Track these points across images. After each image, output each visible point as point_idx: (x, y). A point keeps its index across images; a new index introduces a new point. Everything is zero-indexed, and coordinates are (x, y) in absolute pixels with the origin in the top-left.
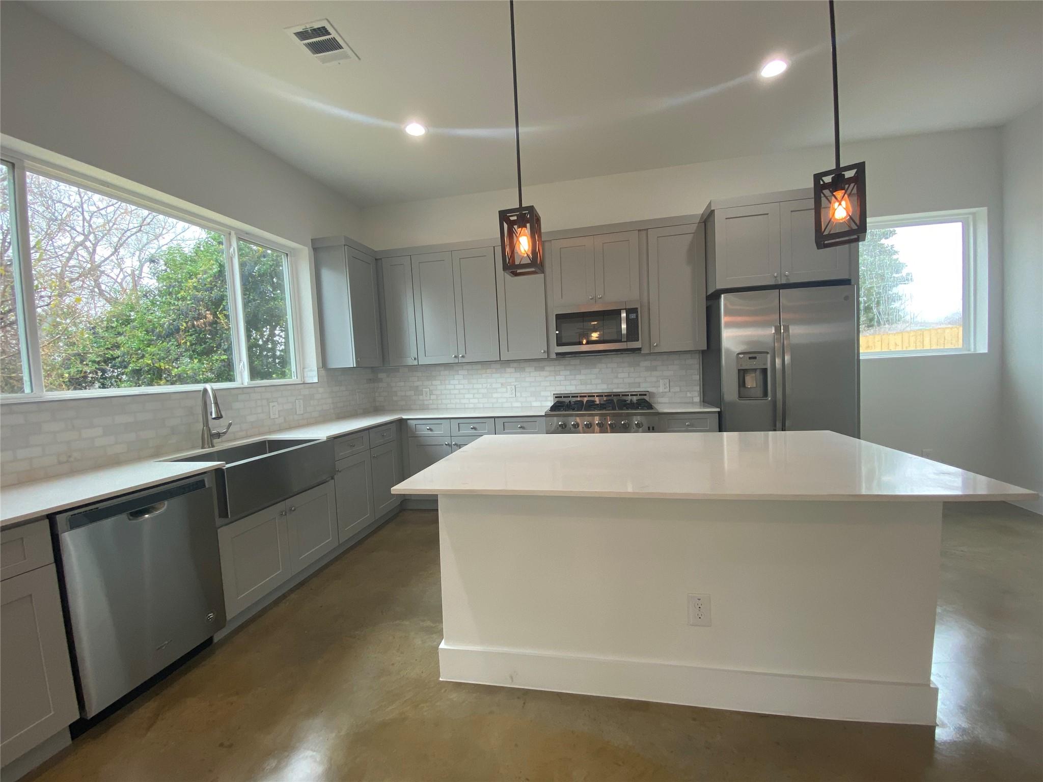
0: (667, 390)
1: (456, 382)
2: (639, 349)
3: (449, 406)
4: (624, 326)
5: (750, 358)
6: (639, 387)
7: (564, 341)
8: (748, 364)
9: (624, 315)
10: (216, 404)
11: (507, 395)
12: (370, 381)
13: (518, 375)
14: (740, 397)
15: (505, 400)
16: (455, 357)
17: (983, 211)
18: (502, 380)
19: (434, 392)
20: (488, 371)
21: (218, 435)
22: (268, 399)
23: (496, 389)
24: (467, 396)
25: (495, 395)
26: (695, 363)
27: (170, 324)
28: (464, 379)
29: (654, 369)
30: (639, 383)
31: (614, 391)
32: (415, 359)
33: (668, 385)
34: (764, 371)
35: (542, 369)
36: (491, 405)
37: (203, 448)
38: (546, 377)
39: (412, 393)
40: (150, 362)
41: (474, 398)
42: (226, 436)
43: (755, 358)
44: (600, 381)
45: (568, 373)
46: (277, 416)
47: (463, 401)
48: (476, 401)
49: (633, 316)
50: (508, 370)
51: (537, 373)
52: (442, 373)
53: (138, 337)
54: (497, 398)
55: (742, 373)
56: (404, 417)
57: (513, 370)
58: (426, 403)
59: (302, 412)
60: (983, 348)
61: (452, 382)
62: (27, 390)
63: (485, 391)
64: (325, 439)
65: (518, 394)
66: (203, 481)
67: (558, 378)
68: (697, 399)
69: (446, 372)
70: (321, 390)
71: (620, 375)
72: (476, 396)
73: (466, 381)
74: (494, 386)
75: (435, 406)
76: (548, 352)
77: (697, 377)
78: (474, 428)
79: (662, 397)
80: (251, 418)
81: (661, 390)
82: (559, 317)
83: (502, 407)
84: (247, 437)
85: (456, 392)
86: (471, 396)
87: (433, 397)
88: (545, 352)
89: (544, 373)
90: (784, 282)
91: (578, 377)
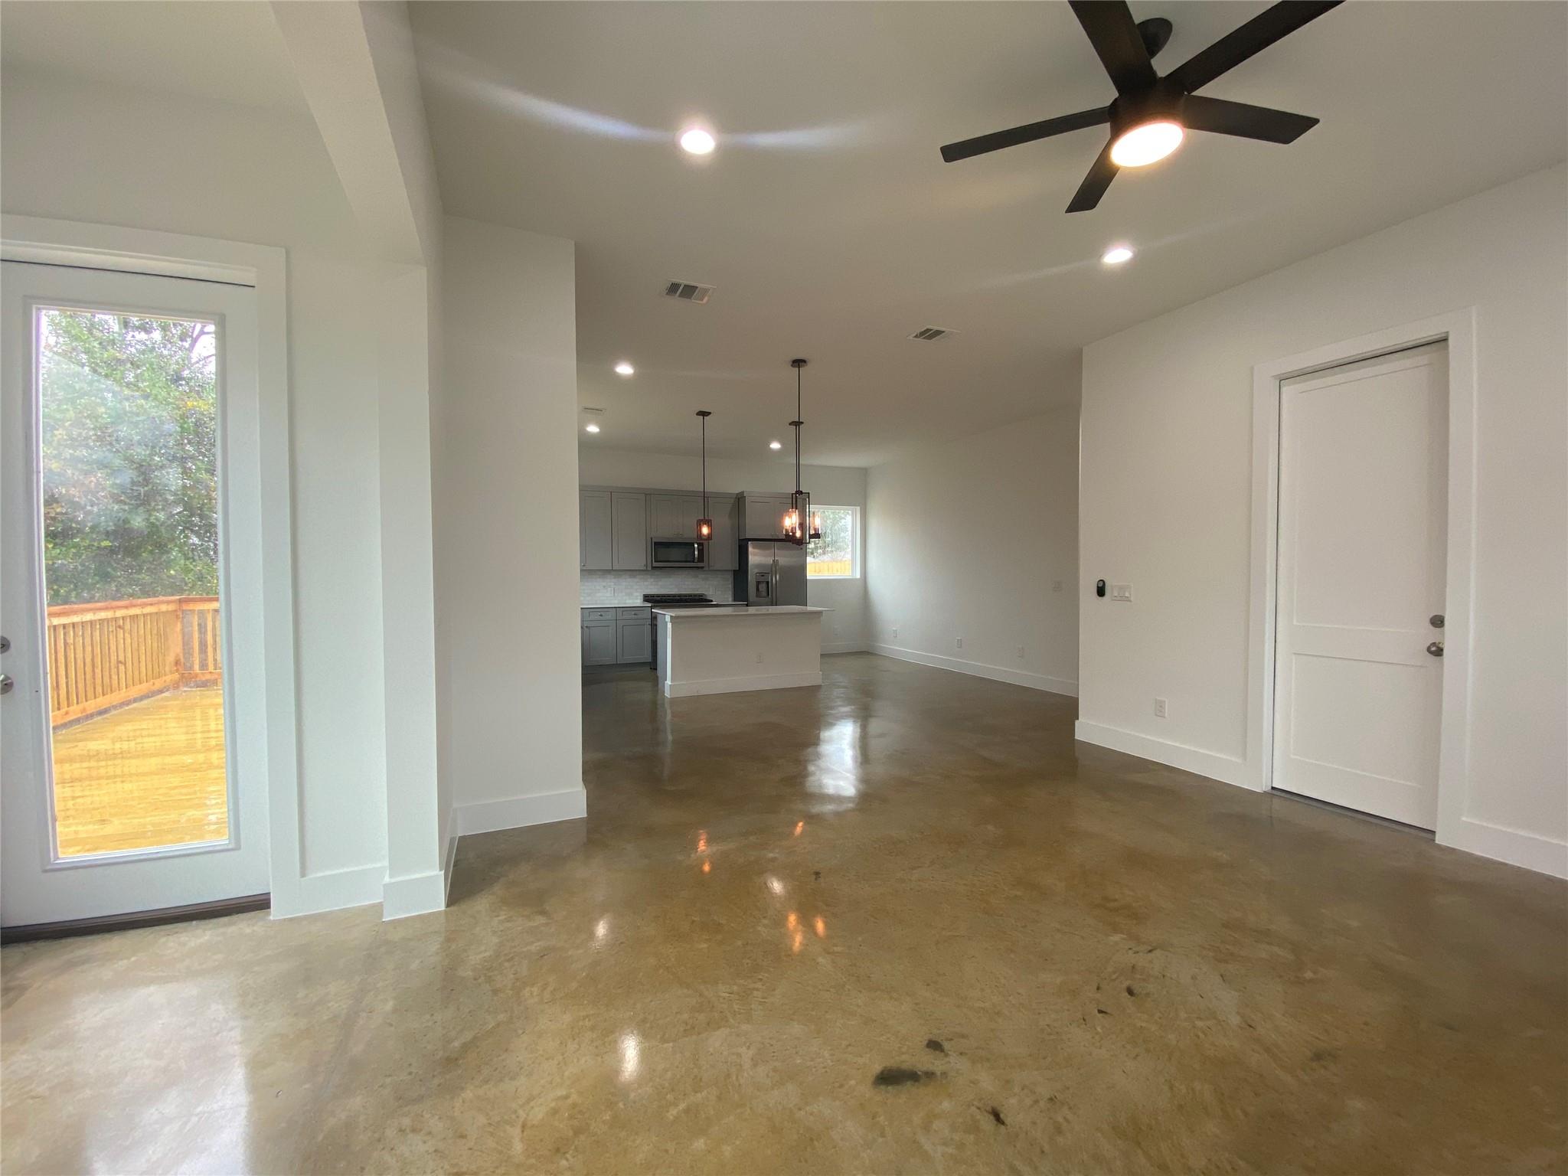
0: (713, 591)
2: (702, 567)
4: (696, 553)
5: (761, 575)
7: (659, 559)
8: (761, 579)
9: (696, 546)
11: (608, 595)
13: (616, 580)
14: (757, 596)
15: (605, 598)
17: (858, 508)
18: (604, 584)
23: (599, 590)
25: (598, 594)
26: (730, 577)
29: (710, 580)
30: (702, 587)
34: (768, 583)
35: (634, 577)
38: (637, 582)
43: (764, 576)
44: (673, 586)
45: (652, 580)
49: (701, 547)
50: (609, 577)
51: (630, 580)
54: (599, 597)
55: (758, 583)
57: (612, 577)
60: (858, 576)
65: (616, 594)
67: (646, 583)
68: (730, 599)
74: (598, 588)
76: (646, 566)
77: (731, 586)
78: (601, 615)
81: (710, 593)
82: (655, 543)
88: (642, 566)
89: (636, 580)
90: (776, 538)
91: (660, 583)
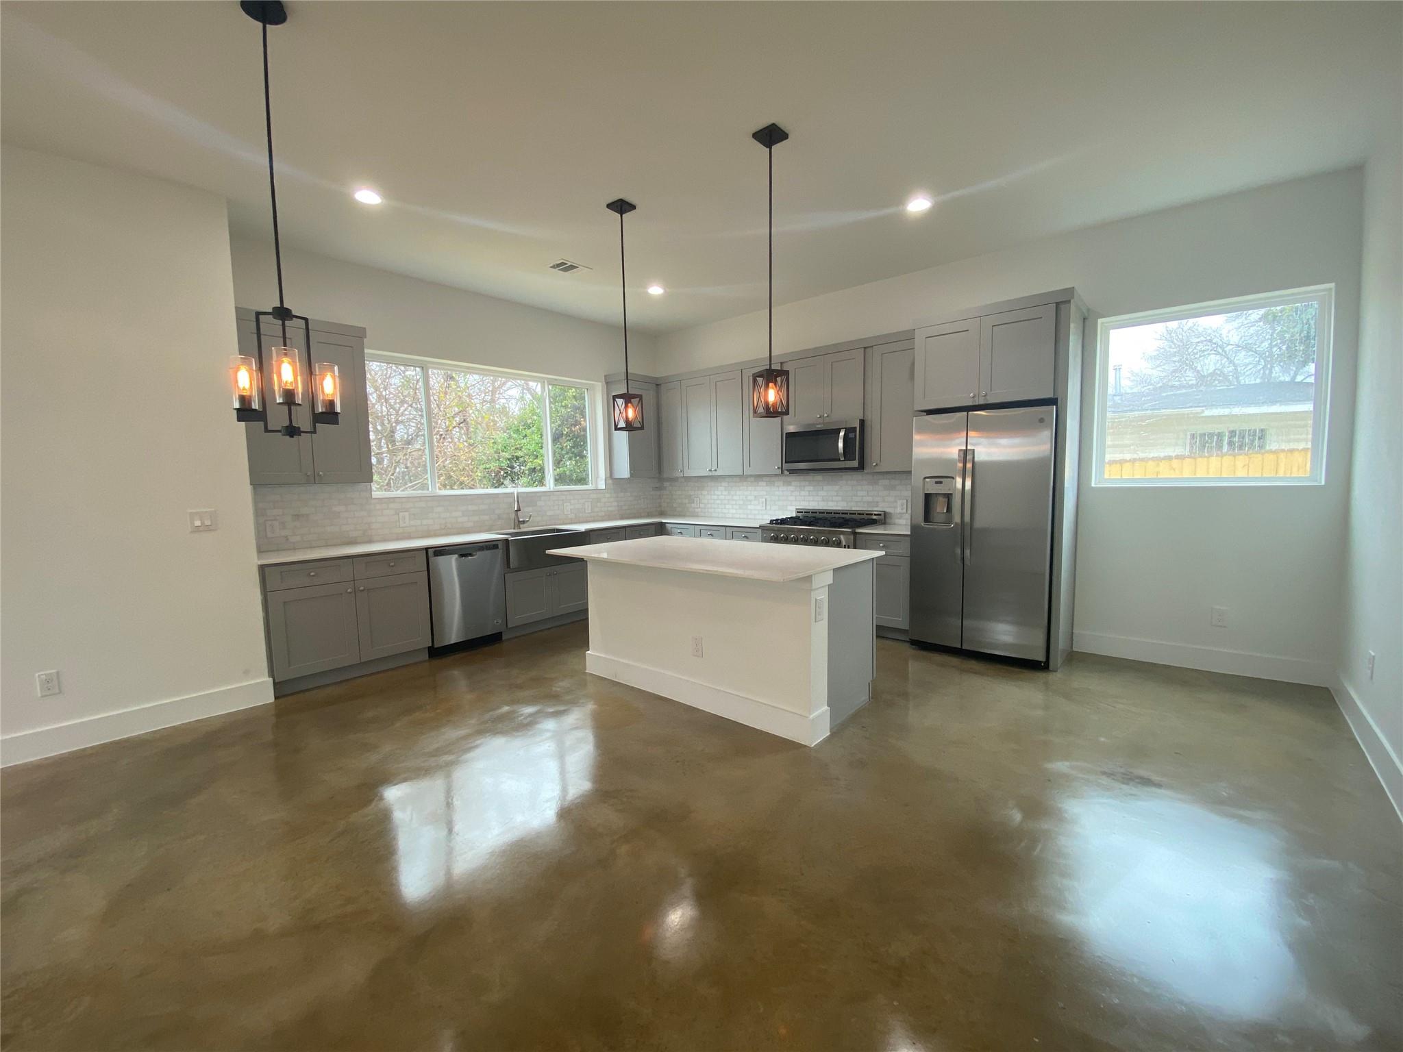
0: (905, 511)
1: (719, 493)
3: (714, 515)
4: (841, 445)
5: (936, 483)
6: (877, 506)
7: (790, 458)
9: (842, 434)
10: (518, 502)
11: (759, 508)
12: (657, 489)
13: (768, 488)
14: (926, 521)
15: (756, 512)
16: (710, 470)
17: (1334, 289)
18: (756, 493)
19: (703, 501)
20: (745, 483)
21: (524, 522)
22: (563, 500)
23: (751, 501)
24: (727, 506)
25: (749, 507)
27: (557, 429)
28: (725, 490)
29: (893, 488)
30: (877, 502)
31: (854, 509)
32: (681, 471)
33: (905, 506)
34: (950, 496)
36: (745, 516)
37: (514, 529)
38: (792, 491)
39: (687, 501)
40: (541, 462)
41: (733, 508)
42: (528, 523)
43: (941, 483)
44: (840, 498)
45: (811, 488)
46: (569, 513)
47: (725, 511)
48: (734, 511)
49: (851, 435)
50: (760, 483)
51: (785, 488)
52: (709, 484)
53: (534, 440)
54: (751, 510)
55: (928, 496)
56: (664, 521)
57: (764, 484)
58: (697, 510)
59: (590, 511)
61: (716, 492)
62: (430, 489)
63: (741, 502)
64: (584, 530)
65: (768, 507)
66: (497, 545)
67: (803, 493)
69: (713, 484)
70: (608, 495)
71: (860, 493)
72: (734, 507)
73: (727, 492)
74: (749, 498)
75: (702, 514)
76: (782, 468)
79: (899, 519)
80: (549, 513)
81: (899, 510)
82: (788, 436)
83: (748, 519)
84: (546, 525)
85: (718, 502)
86: (730, 507)
87: (702, 506)
88: (778, 468)
90: (982, 402)
